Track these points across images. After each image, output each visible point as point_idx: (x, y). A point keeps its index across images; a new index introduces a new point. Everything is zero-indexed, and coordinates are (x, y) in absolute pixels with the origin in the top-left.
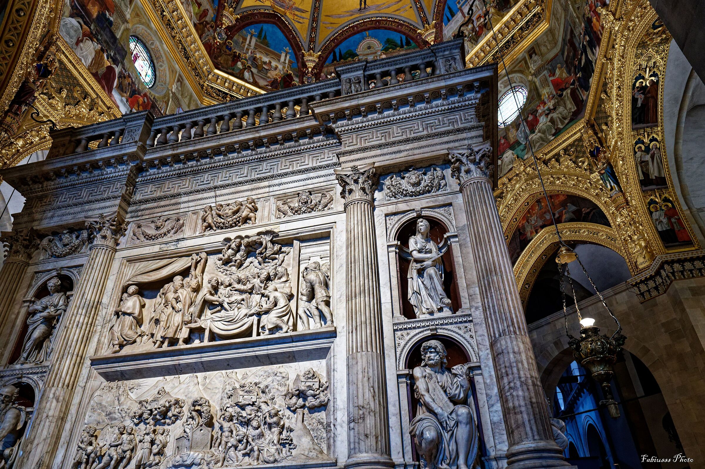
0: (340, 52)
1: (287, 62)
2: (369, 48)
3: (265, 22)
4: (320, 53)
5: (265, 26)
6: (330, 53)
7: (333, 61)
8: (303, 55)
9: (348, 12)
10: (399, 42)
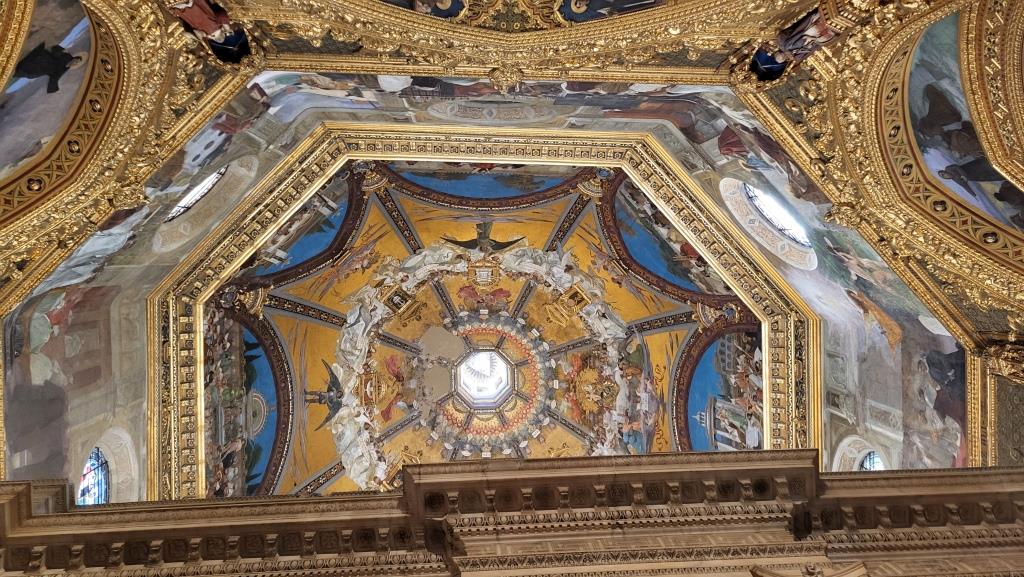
0: (256, 357)
1: (272, 260)
2: (255, 415)
3: (339, 233)
4: (261, 317)
5: (333, 233)
6: (258, 337)
7: (246, 344)
8: (266, 286)
9: (305, 370)
10: (253, 473)
